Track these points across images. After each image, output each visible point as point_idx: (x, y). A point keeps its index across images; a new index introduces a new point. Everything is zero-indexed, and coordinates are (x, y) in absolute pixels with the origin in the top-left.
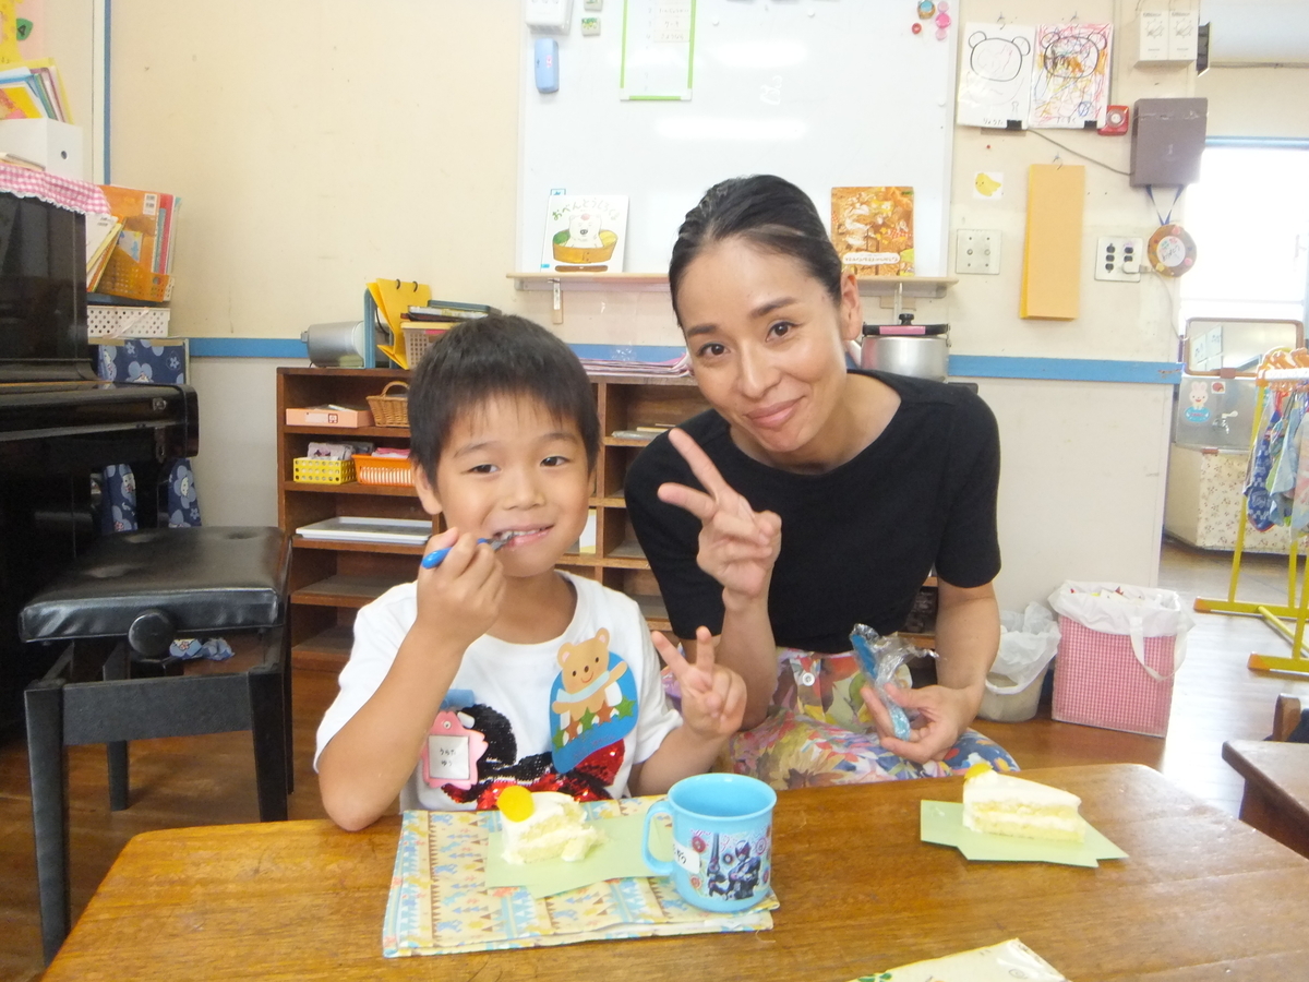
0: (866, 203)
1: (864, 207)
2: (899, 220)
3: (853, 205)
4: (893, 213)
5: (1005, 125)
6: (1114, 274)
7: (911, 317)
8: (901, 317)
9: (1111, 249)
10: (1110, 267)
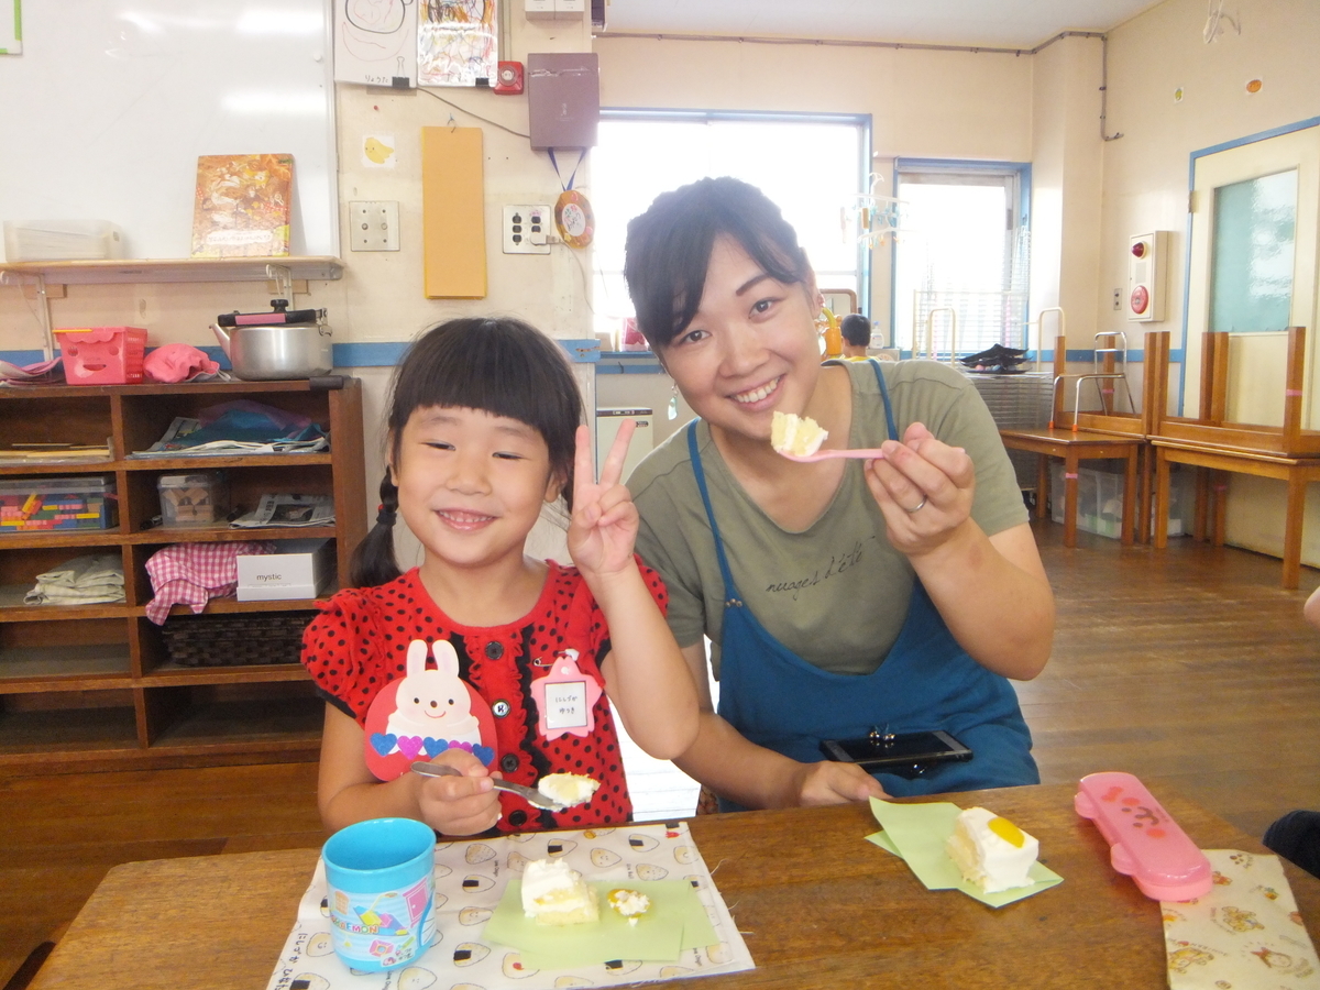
0: (237, 174)
1: (235, 178)
2: (274, 192)
3: (222, 177)
4: (267, 185)
5: (390, 83)
6: (522, 247)
7: (285, 303)
8: (273, 303)
9: (517, 219)
10: (517, 239)
